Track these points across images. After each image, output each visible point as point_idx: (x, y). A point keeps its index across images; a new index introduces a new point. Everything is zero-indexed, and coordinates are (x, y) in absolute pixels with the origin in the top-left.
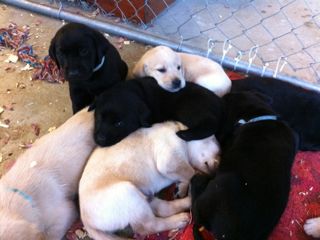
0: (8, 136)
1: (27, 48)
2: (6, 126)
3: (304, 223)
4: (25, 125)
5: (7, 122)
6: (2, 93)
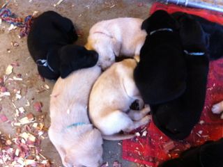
0: (25, 86)
1: (5, 11)
2: (21, 79)
3: (212, 107)
4: (33, 75)
5: (20, 76)
6: (4, 53)
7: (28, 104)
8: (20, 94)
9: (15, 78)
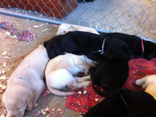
0: (11, 61)
1: (14, 29)
3: (135, 81)
5: (10, 56)
6: (5, 46)
7: (9, 70)
8: (7, 64)
9: (6, 57)
